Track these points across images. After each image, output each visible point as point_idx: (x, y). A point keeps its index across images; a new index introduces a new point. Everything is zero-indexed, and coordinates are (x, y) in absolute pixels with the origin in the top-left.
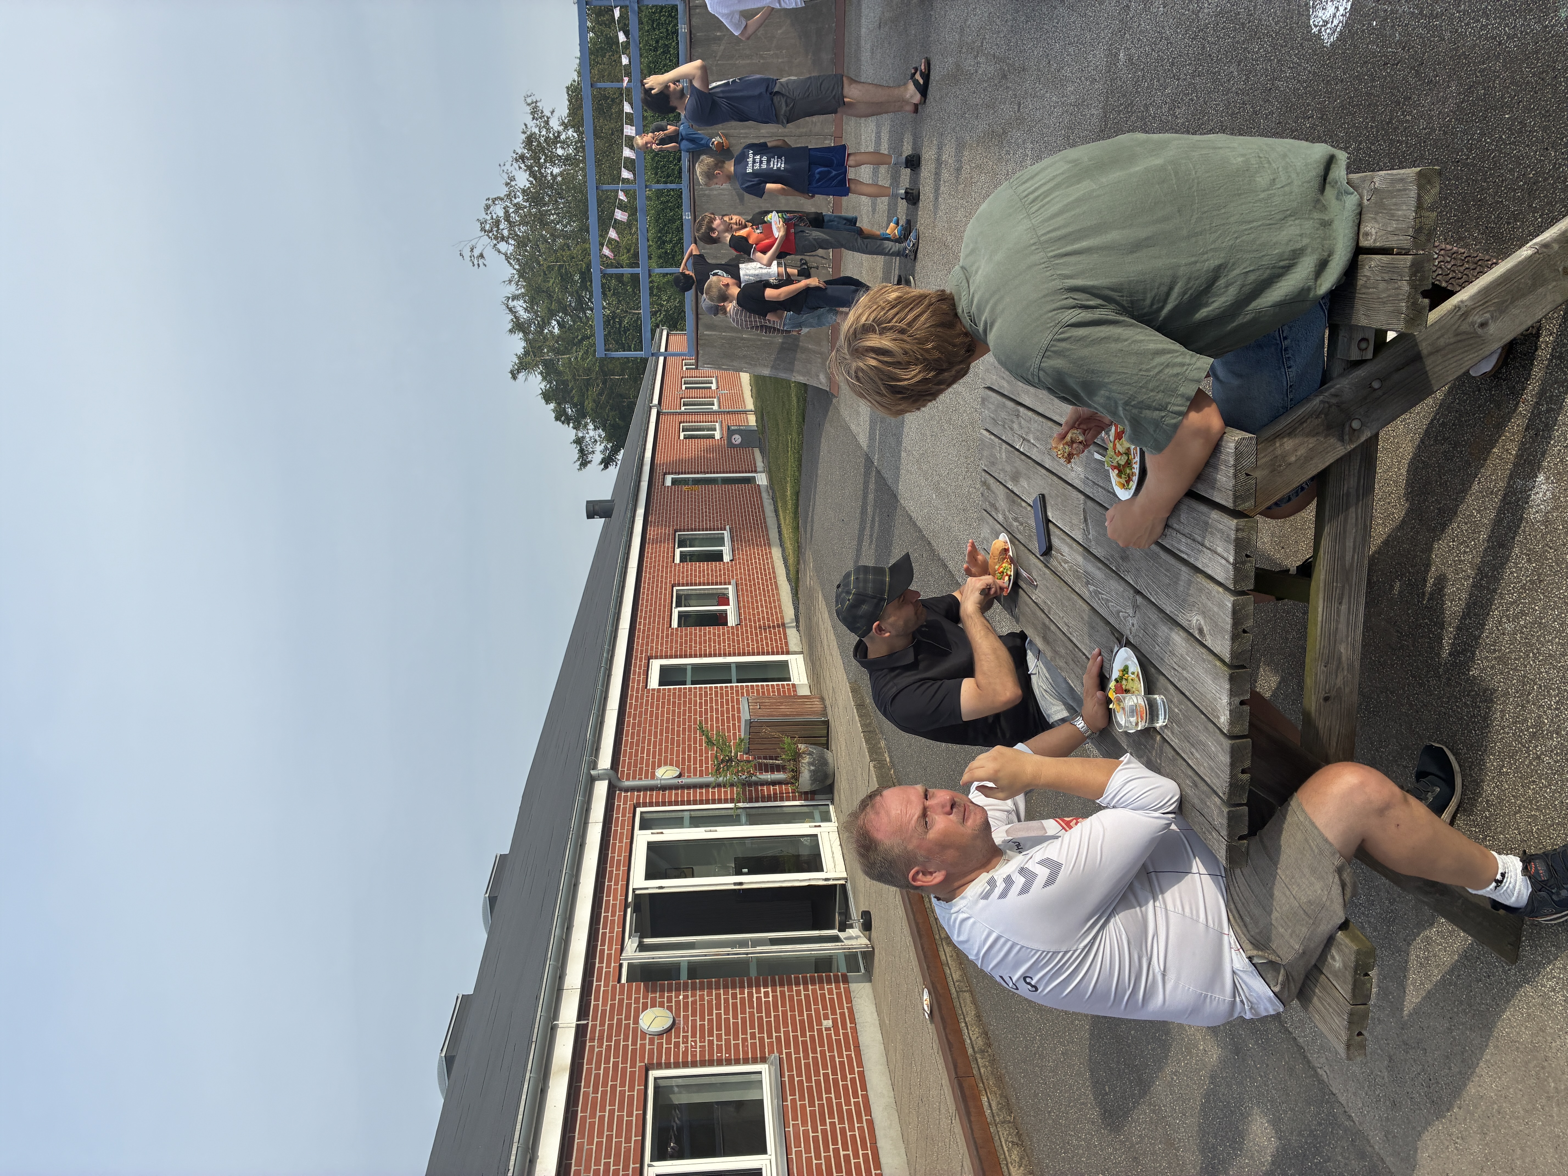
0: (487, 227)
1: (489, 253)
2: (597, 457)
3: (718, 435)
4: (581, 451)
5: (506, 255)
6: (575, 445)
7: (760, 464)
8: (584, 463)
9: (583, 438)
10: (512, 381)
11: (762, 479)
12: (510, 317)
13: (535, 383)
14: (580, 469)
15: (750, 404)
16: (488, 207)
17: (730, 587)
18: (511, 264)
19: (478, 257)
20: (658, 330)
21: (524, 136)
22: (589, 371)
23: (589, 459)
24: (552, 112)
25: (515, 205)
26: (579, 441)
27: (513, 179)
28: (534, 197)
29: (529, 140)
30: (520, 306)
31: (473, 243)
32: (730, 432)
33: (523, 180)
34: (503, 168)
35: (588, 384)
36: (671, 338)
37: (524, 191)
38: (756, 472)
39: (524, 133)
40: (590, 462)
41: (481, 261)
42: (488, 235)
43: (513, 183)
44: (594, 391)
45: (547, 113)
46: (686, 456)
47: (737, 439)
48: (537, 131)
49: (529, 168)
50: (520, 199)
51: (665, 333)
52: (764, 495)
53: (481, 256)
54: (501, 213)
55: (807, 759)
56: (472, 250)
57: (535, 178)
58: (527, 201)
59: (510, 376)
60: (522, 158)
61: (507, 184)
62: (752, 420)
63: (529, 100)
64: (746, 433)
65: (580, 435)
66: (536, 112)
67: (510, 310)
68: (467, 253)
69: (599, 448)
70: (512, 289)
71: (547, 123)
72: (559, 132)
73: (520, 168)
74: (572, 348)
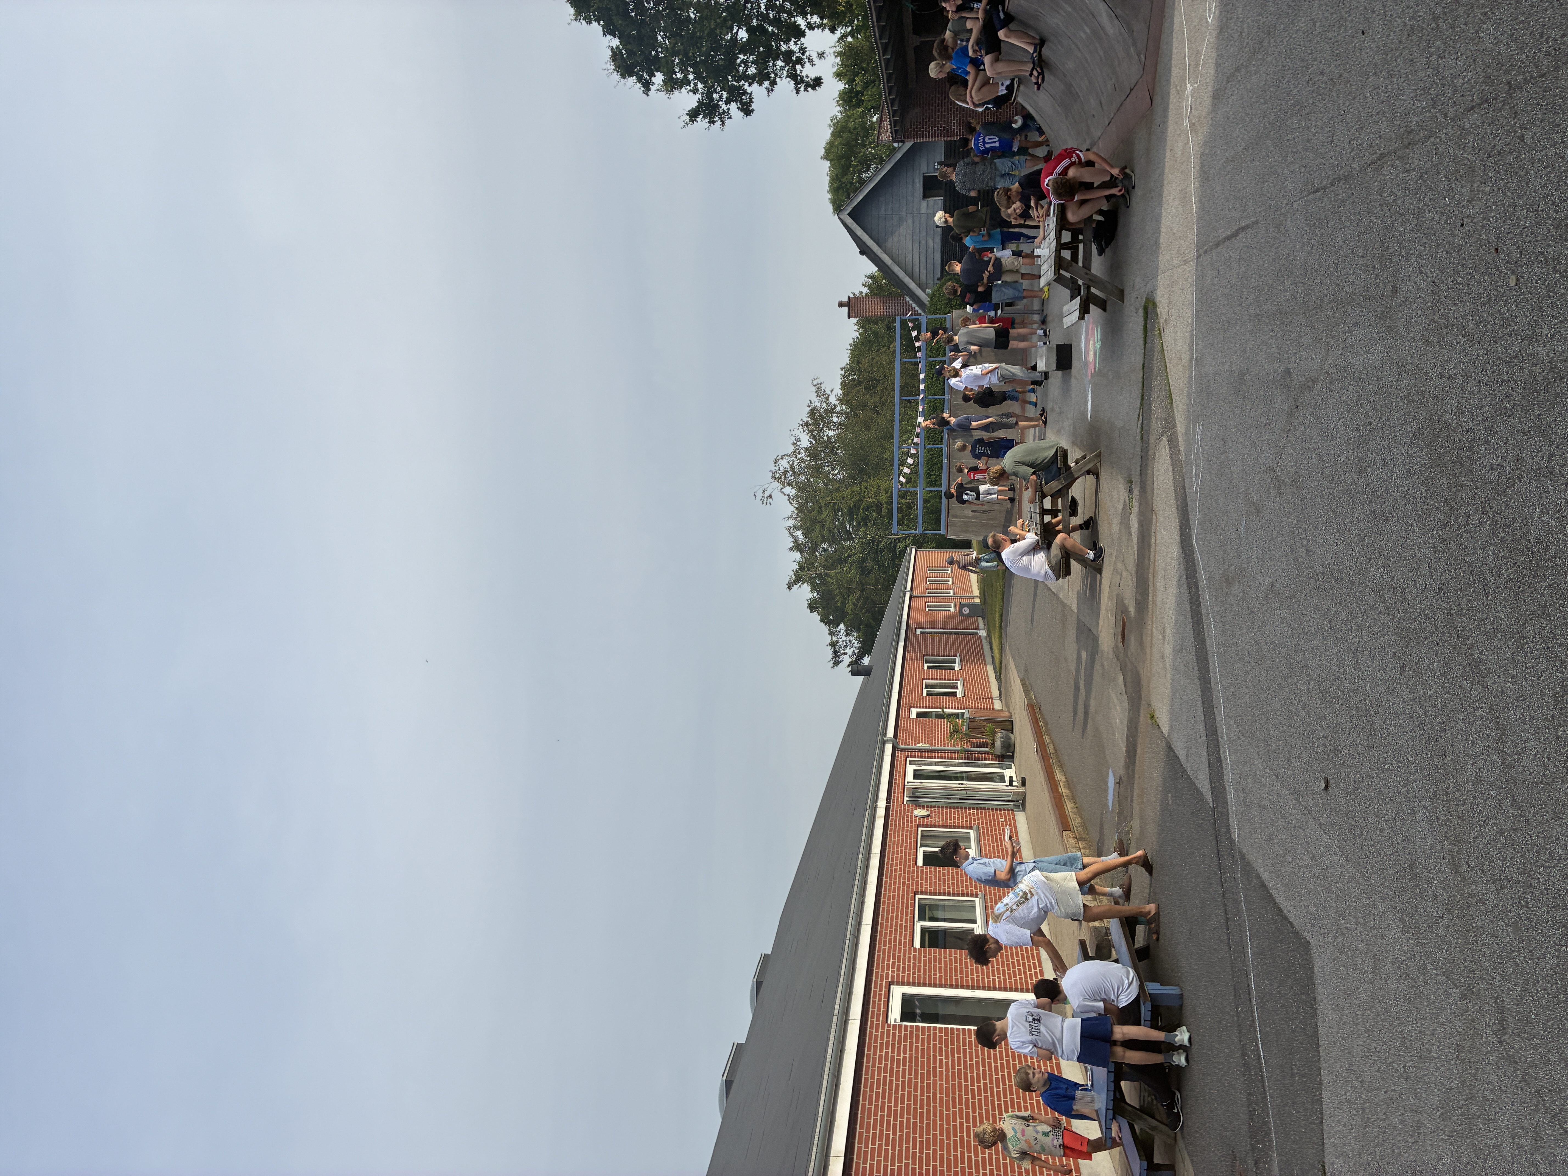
0: (777, 475)
1: (777, 495)
2: (847, 660)
3: (952, 610)
4: (835, 652)
5: (789, 496)
6: (830, 647)
7: (981, 625)
8: (837, 663)
9: (837, 642)
10: (788, 590)
11: (983, 633)
12: (792, 540)
13: (805, 592)
14: (833, 667)
15: (976, 592)
16: (776, 461)
17: (959, 682)
18: (791, 504)
19: (767, 497)
20: (909, 549)
21: (809, 409)
22: (850, 582)
23: (841, 659)
24: (832, 391)
25: (799, 459)
26: (833, 644)
27: (799, 440)
28: (813, 453)
29: (812, 412)
30: (799, 534)
31: (765, 487)
32: (962, 606)
33: (805, 441)
34: (792, 432)
35: (849, 591)
36: (918, 553)
37: (806, 449)
38: (978, 629)
39: (809, 406)
40: (841, 662)
41: (769, 500)
42: (778, 481)
43: (798, 443)
44: (853, 597)
45: (828, 392)
46: (930, 619)
47: (966, 611)
48: (819, 404)
49: (811, 432)
50: (803, 455)
51: (914, 550)
52: (984, 641)
53: (770, 496)
54: (787, 466)
55: (999, 735)
56: (764, 492)
57: (815, 438)
58: (807, 456)
59: (786, 586)
60: (807, 424)
61: (794, 444)
62: (978, 601)
63: (815, 383)
64: (972, 607)
65: (835, 639)
66: (819, 391)
67: (792, 535)
68: (759, 495)
69: (849, 651)
70: (791, 523)
71: (827, 399)
72: (835, 405)
73: (804, 431)
74: (837, 565)
